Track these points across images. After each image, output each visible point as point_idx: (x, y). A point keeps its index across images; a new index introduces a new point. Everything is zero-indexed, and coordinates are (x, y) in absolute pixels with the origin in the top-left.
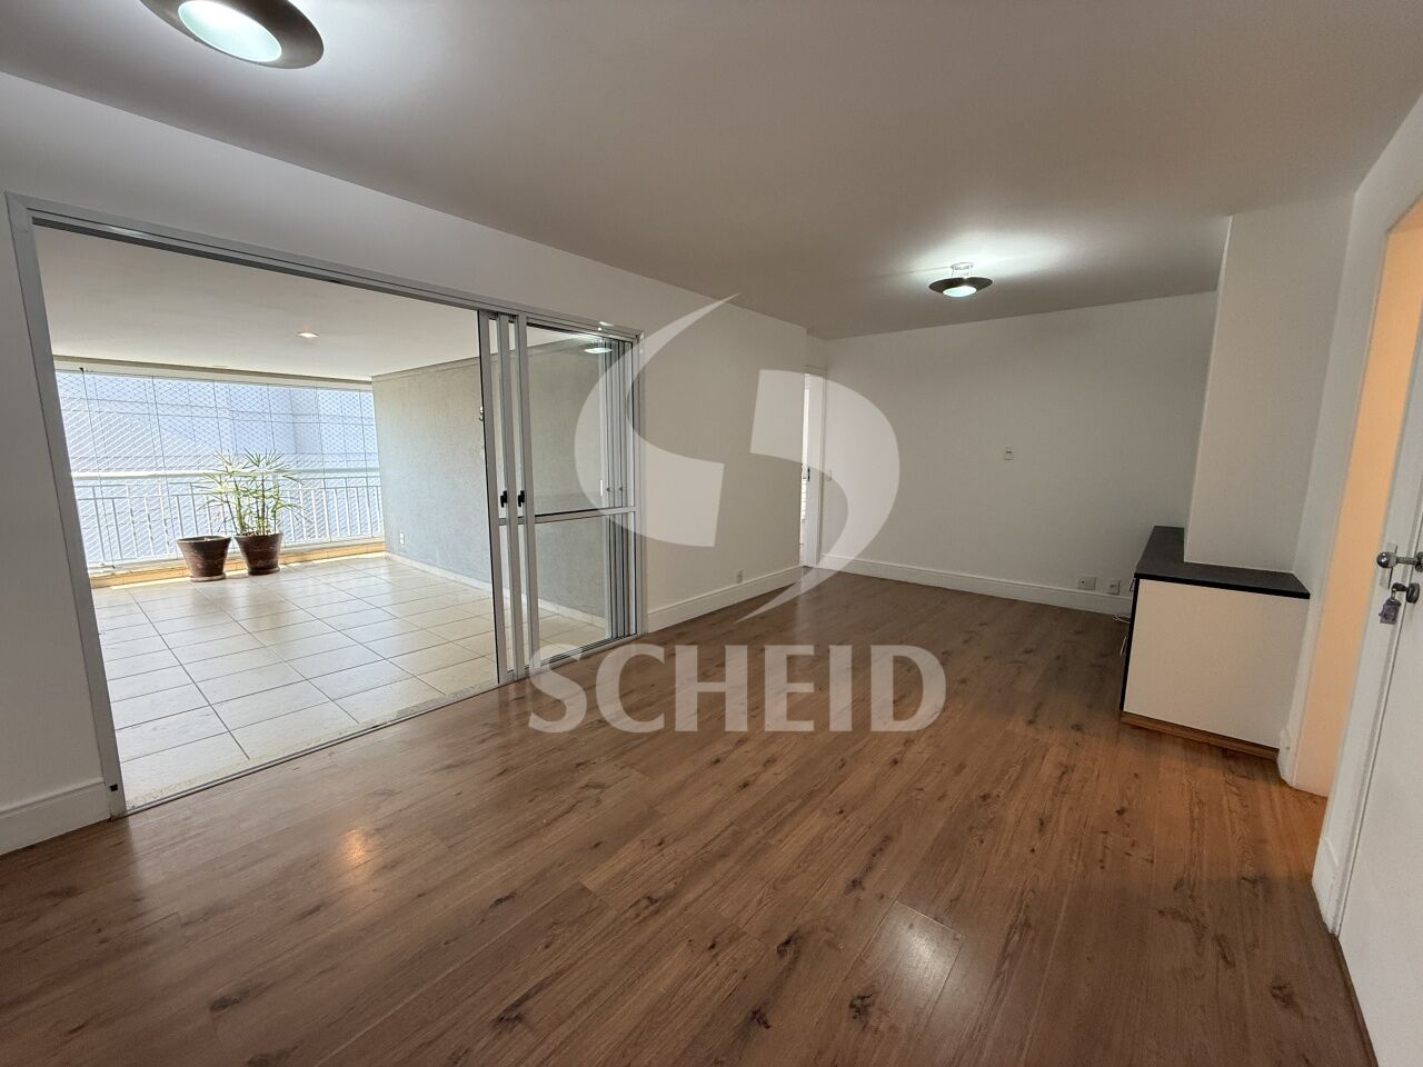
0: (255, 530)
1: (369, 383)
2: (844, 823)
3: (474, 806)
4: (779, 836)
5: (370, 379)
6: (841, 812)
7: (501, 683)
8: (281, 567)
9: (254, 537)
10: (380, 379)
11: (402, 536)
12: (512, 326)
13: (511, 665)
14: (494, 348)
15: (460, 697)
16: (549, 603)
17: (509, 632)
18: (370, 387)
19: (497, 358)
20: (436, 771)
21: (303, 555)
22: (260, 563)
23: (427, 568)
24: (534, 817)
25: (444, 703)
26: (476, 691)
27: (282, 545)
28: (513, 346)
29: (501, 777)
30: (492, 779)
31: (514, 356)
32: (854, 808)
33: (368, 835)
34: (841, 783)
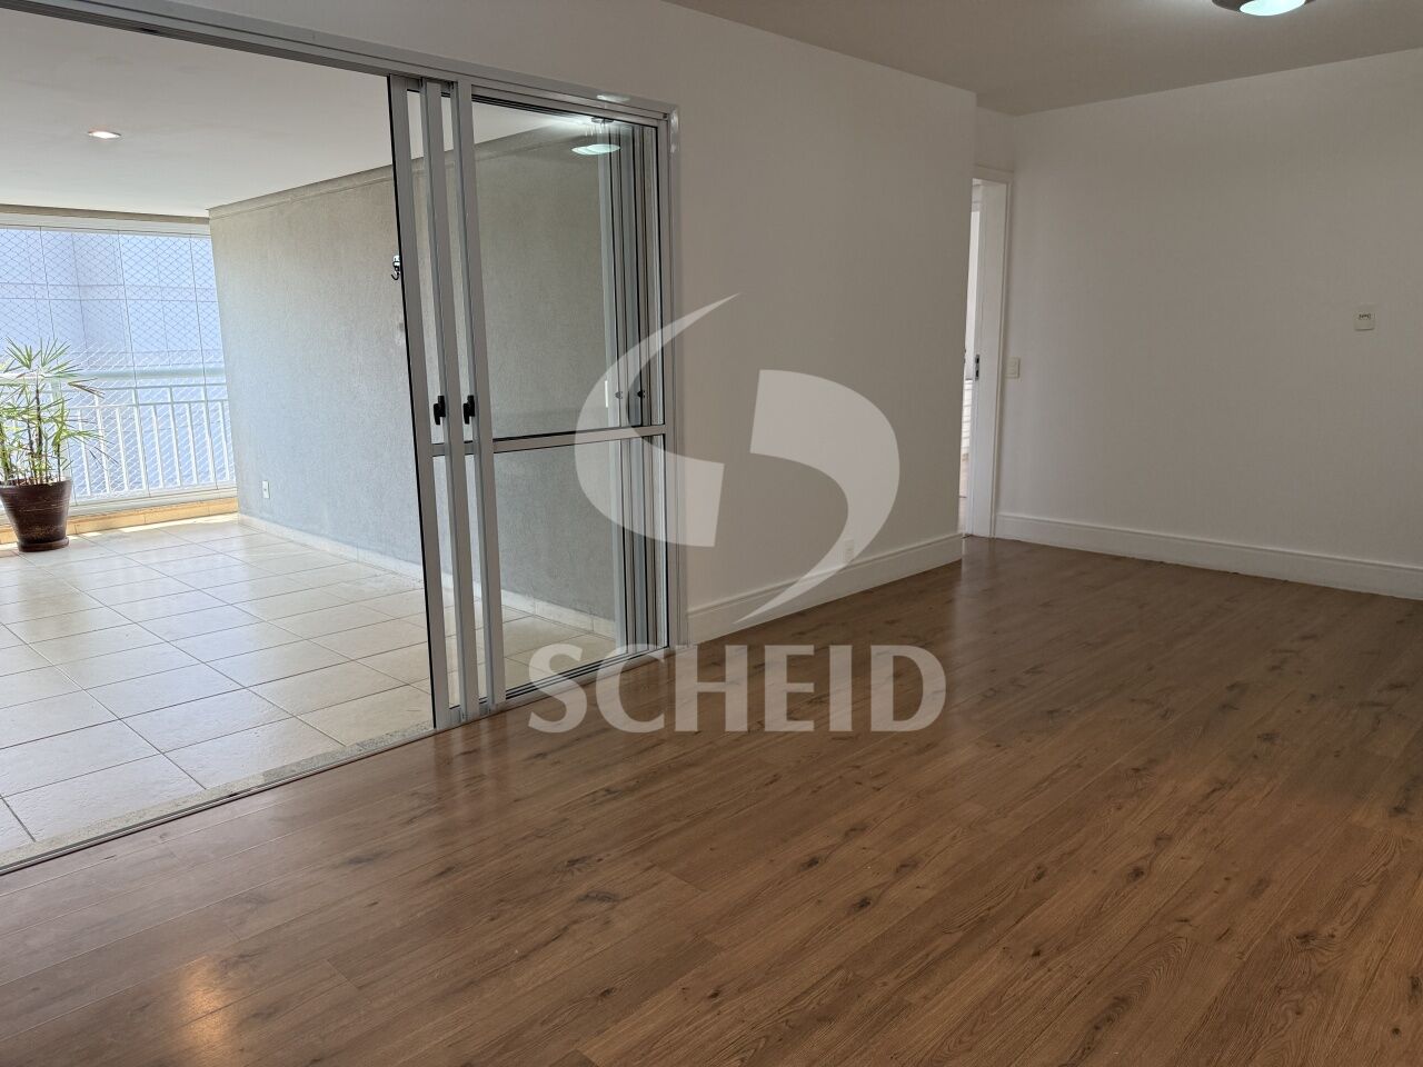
0: (28, 475)
1: (205, 220)
2: (1041, 973)
3: (398, 924)
4: (924, 991)
5: (206, 214)
6: (1037, 954)
7: (438, 729)
8: (71, 538)
9: (27, 486)
10: (223, 212)
11: (265, 484)
12: (446, 103)
13: (455, 697)
14: (417, 149)
15: (372, 749)
16: (518, 596)
17: (452, 644)
18: (206, 229)
19: (423, 167)
20: (335, 867)
21: (106, 519)
22: (38, 532)
23: (310, 540)
24: (498, 945)
25: (342, 758)
26: (397, 740)
27: (72, 501)
28: (449, 144)
29: (442, 880)
30: (427, 882)
31: (451, 161)
32: (1060, 950)
33: (227, 965)
34: (1037, 905)
